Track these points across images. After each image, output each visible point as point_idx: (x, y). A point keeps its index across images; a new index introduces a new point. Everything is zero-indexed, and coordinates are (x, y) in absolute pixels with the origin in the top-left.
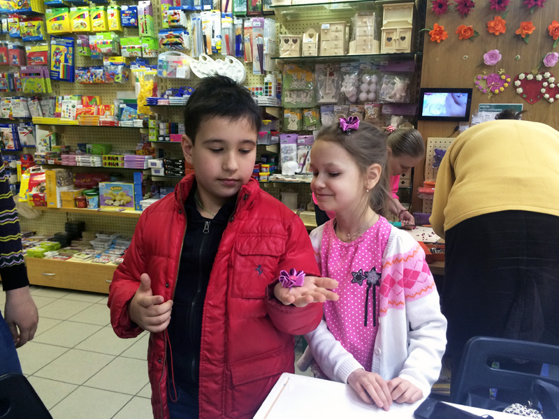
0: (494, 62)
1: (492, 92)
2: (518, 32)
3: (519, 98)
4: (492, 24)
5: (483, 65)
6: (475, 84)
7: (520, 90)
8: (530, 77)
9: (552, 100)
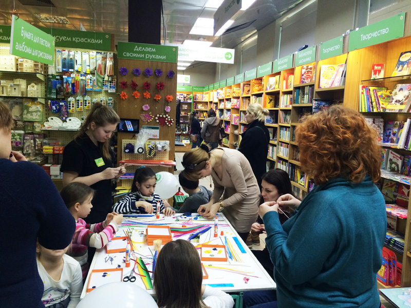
0: (147, 109)
1: (147, 121)
2: (155, 98)
3: (157, 124)
4: (145, 94)
5: (142, 110)
6: (140, 118)
7: (158, 121)
8: (161, 116)
9: (169, 125)
